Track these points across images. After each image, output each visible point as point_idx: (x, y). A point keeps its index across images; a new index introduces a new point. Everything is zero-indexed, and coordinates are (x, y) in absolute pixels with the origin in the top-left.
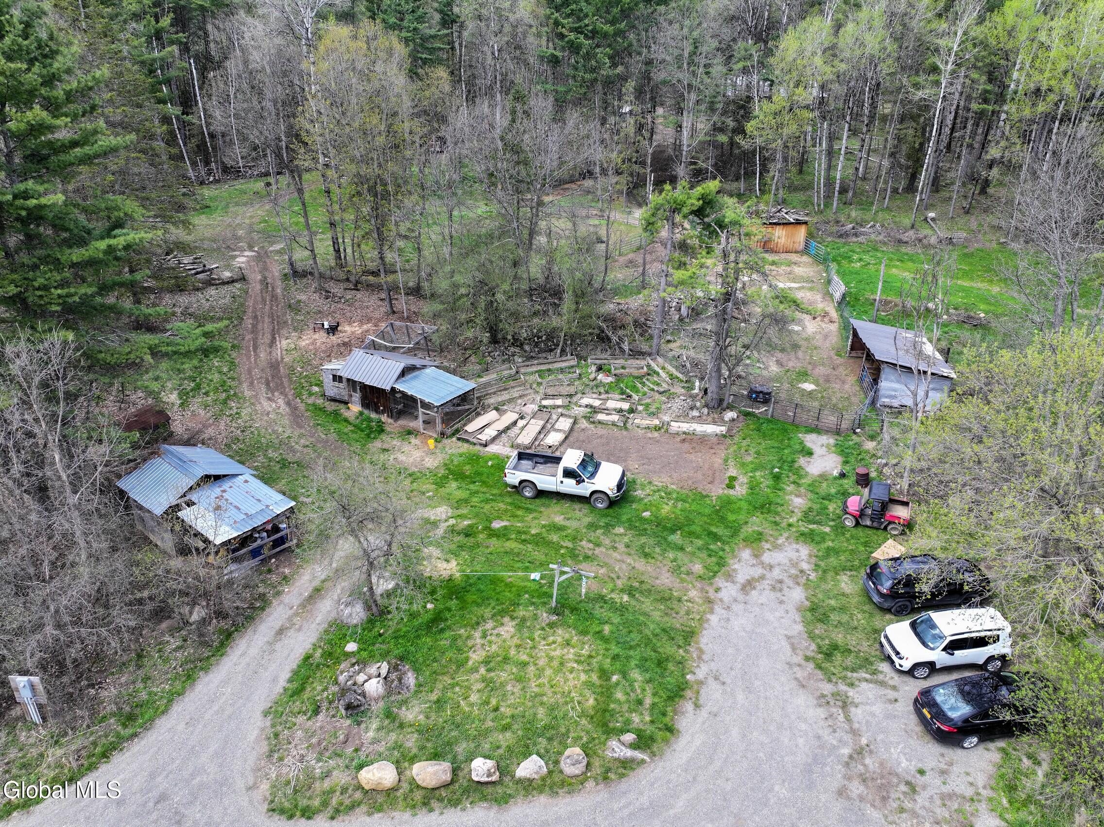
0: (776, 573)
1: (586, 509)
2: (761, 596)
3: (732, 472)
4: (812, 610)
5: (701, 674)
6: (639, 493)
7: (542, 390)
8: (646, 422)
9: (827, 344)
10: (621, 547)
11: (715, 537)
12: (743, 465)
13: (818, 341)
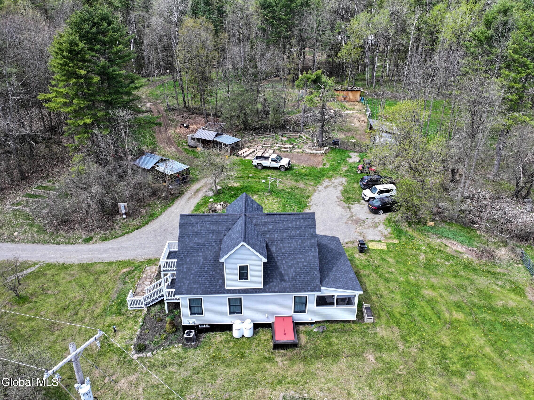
0: (335, 184)
1: (278, 171)
2: (331, 189)
3: (325, 162)
4: (344, 191)
5: (311, 204)
6: (295, 167)
7: (263, 143)
8: (298, 150)
9: (363, 129)
10: (289, 179)
11: (318, 177)
12: (329, 160)
13: (360, 128)
